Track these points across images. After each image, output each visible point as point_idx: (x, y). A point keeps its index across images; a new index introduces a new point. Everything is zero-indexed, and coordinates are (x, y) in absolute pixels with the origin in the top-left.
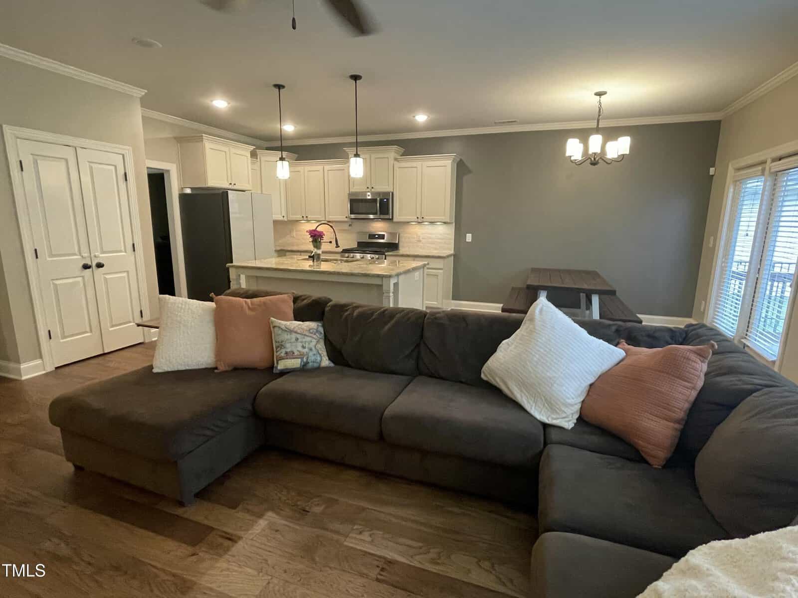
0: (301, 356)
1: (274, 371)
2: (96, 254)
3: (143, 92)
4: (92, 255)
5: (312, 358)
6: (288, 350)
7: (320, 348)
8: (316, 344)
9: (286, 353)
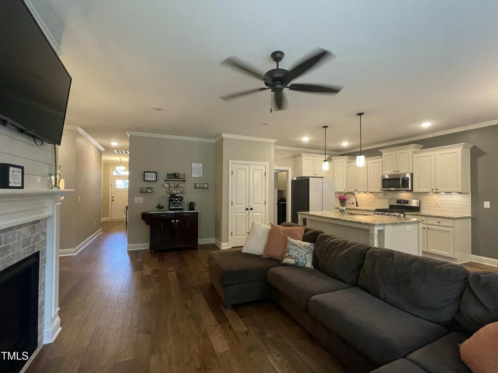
0: (295, 258)
1: (282, 263)
3: (274, 141)
4: (250, 205)
5: (301, 261)
6: (290, 254)
7: (307, 257)
8: (306, 254)
9: (289, 255)
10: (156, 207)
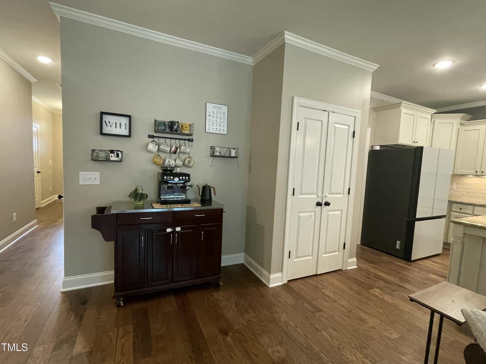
2: (326, 195)
4: (324, 195)
10: (130, 196)
